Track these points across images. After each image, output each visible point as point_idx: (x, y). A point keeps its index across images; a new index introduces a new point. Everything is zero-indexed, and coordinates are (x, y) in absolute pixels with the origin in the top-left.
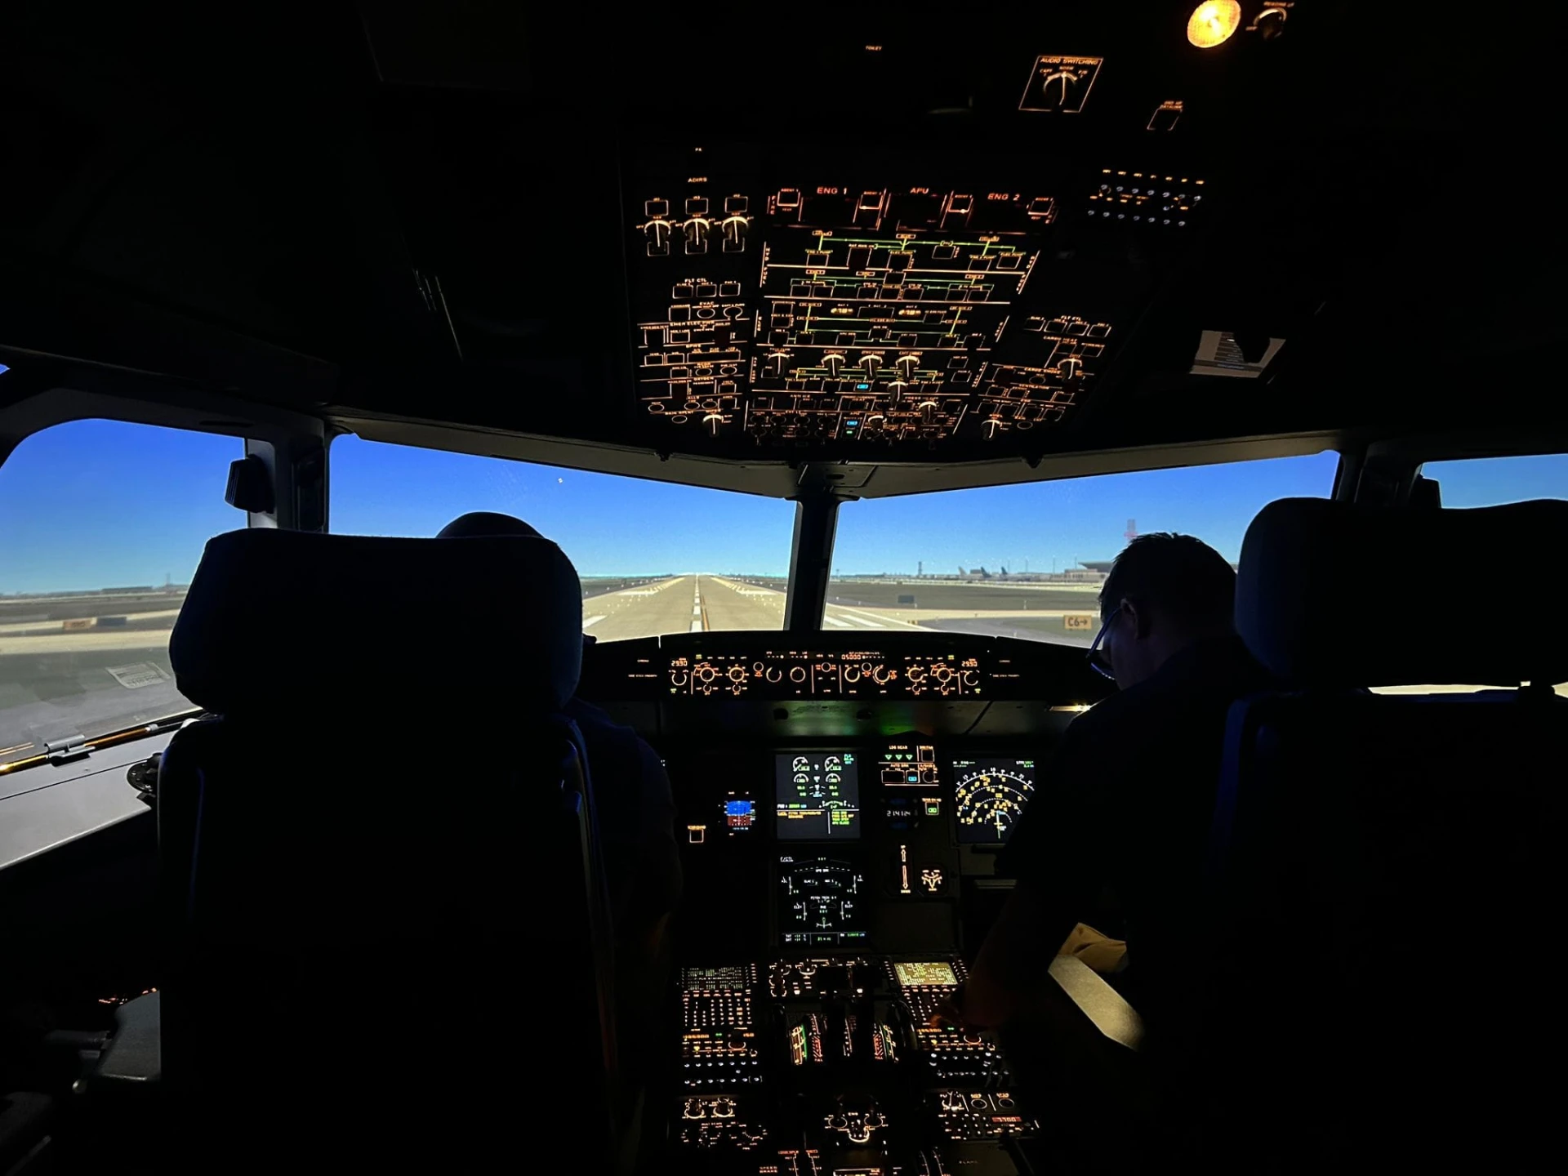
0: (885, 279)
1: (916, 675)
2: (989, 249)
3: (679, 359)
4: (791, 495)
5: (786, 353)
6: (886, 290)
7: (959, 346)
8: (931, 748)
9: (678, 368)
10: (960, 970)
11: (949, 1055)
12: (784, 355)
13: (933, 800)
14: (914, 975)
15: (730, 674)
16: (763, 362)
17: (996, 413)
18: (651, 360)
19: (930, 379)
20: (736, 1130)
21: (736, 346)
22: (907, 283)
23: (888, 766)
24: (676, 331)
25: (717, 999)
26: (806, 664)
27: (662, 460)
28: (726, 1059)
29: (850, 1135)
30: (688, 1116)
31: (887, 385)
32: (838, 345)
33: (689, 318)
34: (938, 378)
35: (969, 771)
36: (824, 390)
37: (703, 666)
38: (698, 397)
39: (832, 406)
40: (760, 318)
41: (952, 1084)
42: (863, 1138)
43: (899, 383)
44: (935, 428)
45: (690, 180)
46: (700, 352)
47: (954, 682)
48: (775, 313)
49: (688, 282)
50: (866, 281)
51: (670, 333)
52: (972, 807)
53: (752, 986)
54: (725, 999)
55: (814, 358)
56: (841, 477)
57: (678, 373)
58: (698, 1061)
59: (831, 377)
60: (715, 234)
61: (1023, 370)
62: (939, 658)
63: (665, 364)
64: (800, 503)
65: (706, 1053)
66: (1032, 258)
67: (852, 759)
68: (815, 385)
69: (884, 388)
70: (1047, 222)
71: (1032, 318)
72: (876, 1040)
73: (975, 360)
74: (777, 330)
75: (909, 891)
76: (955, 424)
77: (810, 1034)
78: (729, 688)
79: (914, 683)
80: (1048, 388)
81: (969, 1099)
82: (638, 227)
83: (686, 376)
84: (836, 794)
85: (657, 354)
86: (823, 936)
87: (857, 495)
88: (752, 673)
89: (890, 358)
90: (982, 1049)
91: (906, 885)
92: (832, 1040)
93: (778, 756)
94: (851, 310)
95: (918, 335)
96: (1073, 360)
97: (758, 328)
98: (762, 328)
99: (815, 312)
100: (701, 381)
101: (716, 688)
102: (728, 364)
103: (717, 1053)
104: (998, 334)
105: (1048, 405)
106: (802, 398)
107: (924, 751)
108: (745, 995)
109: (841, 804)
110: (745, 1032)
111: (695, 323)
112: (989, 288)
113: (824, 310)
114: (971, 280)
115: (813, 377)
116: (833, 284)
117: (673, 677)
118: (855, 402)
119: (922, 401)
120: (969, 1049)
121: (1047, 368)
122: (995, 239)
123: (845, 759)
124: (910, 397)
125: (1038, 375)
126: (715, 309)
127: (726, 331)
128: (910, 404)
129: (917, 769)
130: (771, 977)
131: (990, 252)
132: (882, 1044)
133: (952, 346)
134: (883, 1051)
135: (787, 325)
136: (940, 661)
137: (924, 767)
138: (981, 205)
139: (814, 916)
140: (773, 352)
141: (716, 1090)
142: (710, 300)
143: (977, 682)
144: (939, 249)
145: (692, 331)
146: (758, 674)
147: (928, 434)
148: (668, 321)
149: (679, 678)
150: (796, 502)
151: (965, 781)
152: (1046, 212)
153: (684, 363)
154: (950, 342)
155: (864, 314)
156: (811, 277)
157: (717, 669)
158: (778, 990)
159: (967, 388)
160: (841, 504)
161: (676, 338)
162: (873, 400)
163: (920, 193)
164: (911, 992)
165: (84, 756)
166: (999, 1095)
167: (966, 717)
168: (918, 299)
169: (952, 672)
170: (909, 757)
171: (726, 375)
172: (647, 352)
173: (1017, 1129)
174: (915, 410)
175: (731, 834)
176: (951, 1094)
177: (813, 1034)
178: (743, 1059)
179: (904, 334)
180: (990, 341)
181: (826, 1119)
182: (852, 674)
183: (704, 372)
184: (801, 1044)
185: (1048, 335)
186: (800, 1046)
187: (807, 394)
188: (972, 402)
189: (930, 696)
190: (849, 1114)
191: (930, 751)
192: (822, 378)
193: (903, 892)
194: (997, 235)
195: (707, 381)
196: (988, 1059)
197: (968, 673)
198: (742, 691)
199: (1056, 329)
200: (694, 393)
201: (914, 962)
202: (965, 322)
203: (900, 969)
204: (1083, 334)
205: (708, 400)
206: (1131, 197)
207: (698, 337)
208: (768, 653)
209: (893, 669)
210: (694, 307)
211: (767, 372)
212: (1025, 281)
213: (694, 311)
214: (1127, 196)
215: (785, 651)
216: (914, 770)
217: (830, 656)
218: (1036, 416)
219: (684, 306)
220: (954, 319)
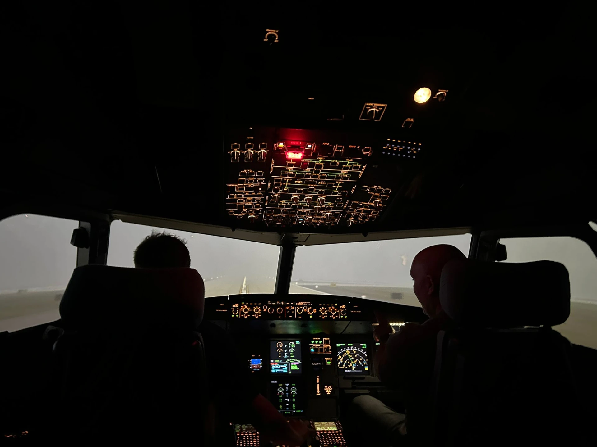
0: (313, 172)
1: (323, 311)
2: (349, 163)
3: (241, 196)
4: (278, 244)
5: (279, 195)
6: (314, 176)
7: (339, 195)
8: (329, 339)
9: (240, 199)
10: (339, 425)
12: (278, 196)
13: (329, 359)
14: (321, 427)
15: (254, 310)
16: (270, 198)
17: (352, 217)
18: (230, 197)
19: (329, 205)
21: (261, 192)
22: (321, 173)
23: (313, 346)
24: (240, 187)
25: (246, 436)
26: (283, 307)
27: (233, 231)
31: (314, 207)
32: (297, 193)
33: (245, 183)
34: (332, 205)
35: (342, 347)
36: (292, 208)
37: (244, 307)
38: (247, 209)
39: (294, 214)
40: (270, 183)
43: (318, 206)
44: (331, 222)
45: (247, 138)
46: (248, 194)
47: (337, 314)
48: (275, 182)
49: (245, 171)
50: (307, 172)
51: (238, 188)
52: (343, 363)
54: (249, 436)
55: (288, 197)
56: (297, 238)
57: (239, 201)
59: (294, 203)
60: (255, 155)
61: (361, 203)
62: (332, 305)
63: (235, 198)
64: (282, 247)
66: (364, 166)
67: (299, 343)
68: (289, 206)
69: (313, 208)
70: (369, 155)
71: (364, 186)
73: (345, 200)
74: (276, 188)
75: (319, 394)
76: (337, 221)
78: (254, 315)
79: (322, 314)
80: (370, 210)
82: (229, 152)
83: (243, 202)
84: (293, 356)
85: (233, 195)
86: (287, 412)
87: (303, 244)
88: (263, 310)
89: (315, 198)
91: (318, 391)
93: (271, 342)
94: (302, 182)
95: (325, 190)
96: (378, 201)
97: (269, 187)
98: (270, 186)
99: (289, 182)
100: (248, 204)
101: (249, 315)
102: (258, 198)
104: (353, 191)
105: (370, 215)
106: (284, 210)
107: (326, 340)
108: (257, 435)
109: (295, 360)
111: (247, 184)
112: (349, 176)
113: (293, 181)
114: (343, 173)
115: (288, 203)
116: (296, 173)
117: (233, 311)
118: (303, 212)
119: (326, 213)
121: (369, 203)
122: (351, 160)
123: (296, 343)
124: (322, 211)
125: (366, 205)
126: (254, 180)
127: (258, 187)
128: (322, 213)
129: (323, 347)
131: (350, 164)
133: (336, 194)
135: (279, 186)
136: (332, 306)
137: (326, 346)
138: (347, 149)
140: (274, 195)
142: (253, 177)
143: (345, 314)
144: (332, 163)
145: (246, 187)
146: (265, 310)
147: (328, 224)
148: (237, 183)
149: (235, 312)
150: (280, 246)
151: (341, 351)
152: (369, 152)
153: (242, 198)
154: (336, 193)
155: (307, 183)
156: (288, 170)
157: (250, 308)
159: (342, 209)
160: (297, 247)
161: (240, 189)
162: (309, 212)
163: (326, 145)
164: (320, 433)
167: (341, 327)
168: (325, 179)
169: (336, 310)
170: (320, 342)
171: (257, 202)
172: (229, 194)
174: (323, 216)
175: (253, 372)
179: (320, 190)
180: (350, 193)
182: (300, 311)
183: (249, 201)
185: (369, 192)
187: (286, 209)
188: (344, 213)
189: (329, 319)
192: (291, 204)
193: (317, 394)
194: (352, 159)
195: (250, 204)
197: (342, 311)
198: (259, 317)
199: (372, 190)
200: (245, 208)
201: (321, 421)
202: (341, 187)
204: (382, 192)
205: (250, 210)
206: (397, 148)
207: (247, 189)
208: (269, 302)
209: (315, 309)
210: (247, 179)
211: (272, 202)
212: (361, 174)
213: (247, 181)
214: (396, 148)
215: (275, 302)
216: (322, 347)
217: (292, 303)
218: (366, 219)
219: (243, 179)
220: (337, 185)
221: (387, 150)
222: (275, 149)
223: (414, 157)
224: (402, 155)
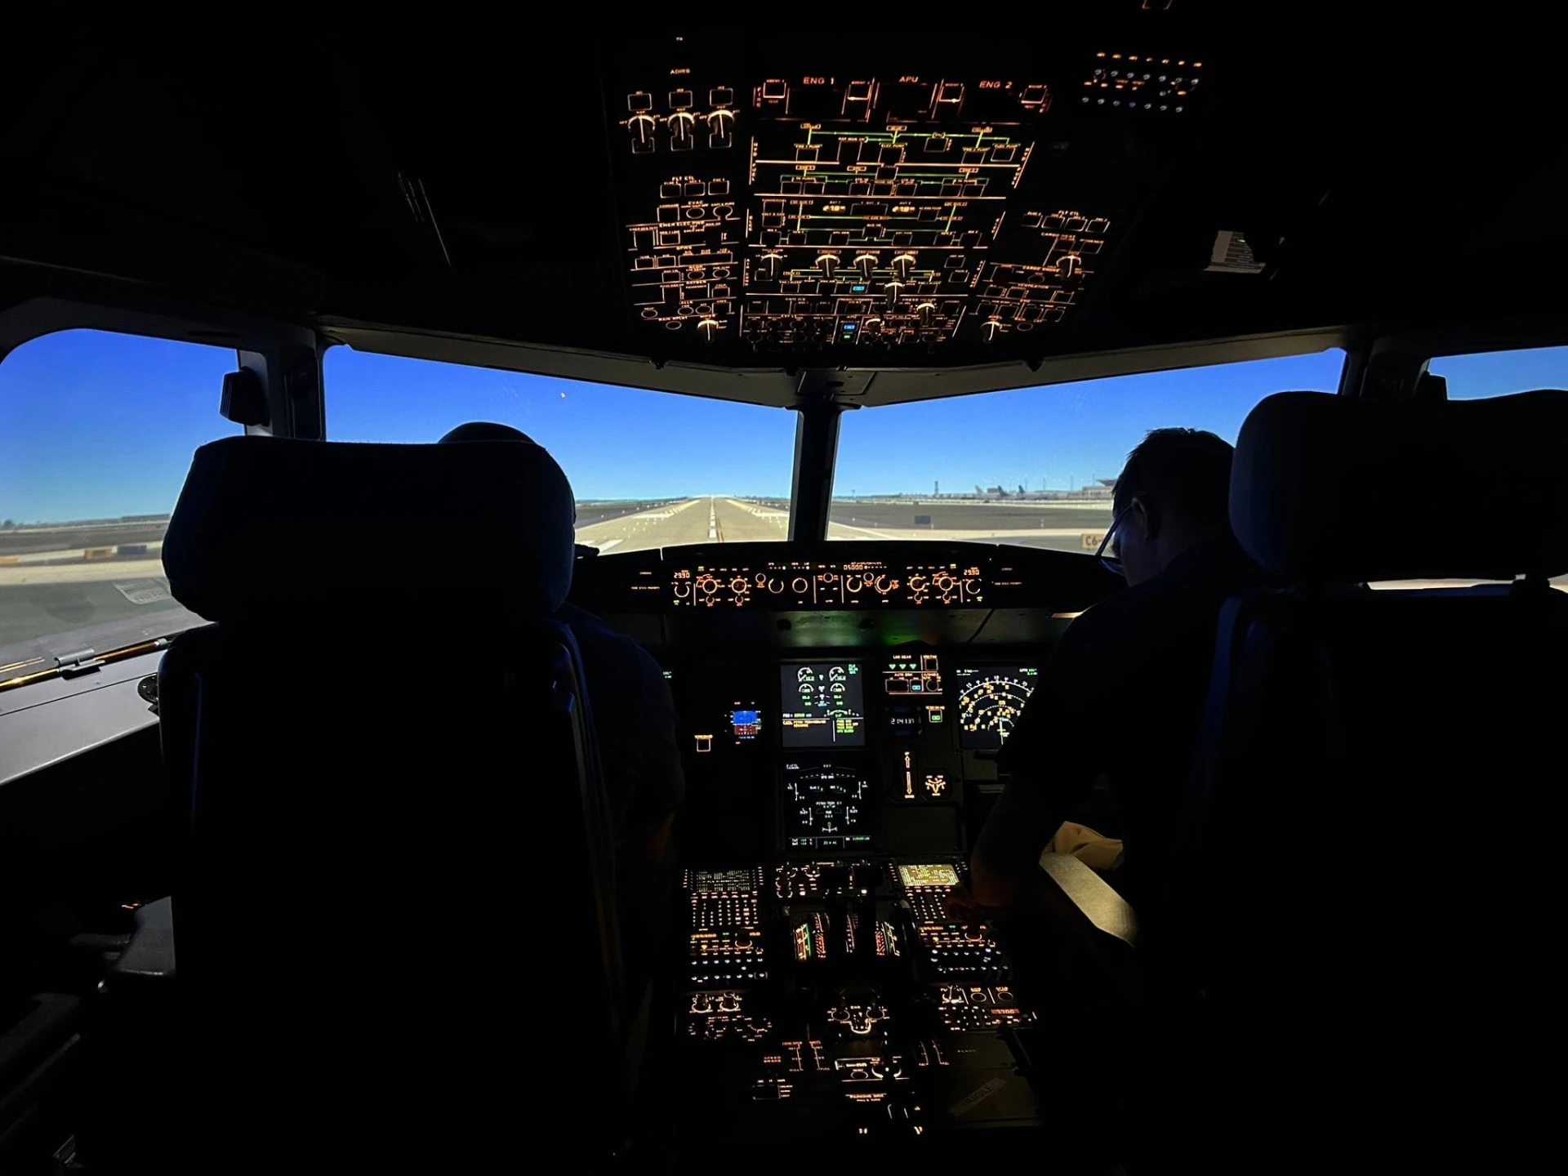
0: (876, 175)
1: (918, 584)
2: (982, 141)
3: (670, 262)
4: (791, 405)
5: (779, 254)
6: (879, 186)
7: (955, 244)
8: (935, 657)
9: (670, 271)
11: (950, 951)
12: (777, 256)
13: (937, 708)
14: (917, 877)
15: (732, 586)
16: (756, 263)
17: (995, 315)
18: (642, 264)
19: (927, 280)
20: (740, 1023)
21: (728, 247)
22: (899, 178)
23: (892, 675)
24: (666, 233)
25: (724, 900)
26: (808, 575)
27: (658, 368)
28: (732, 957)
29: (852, 1028)
30: (695, 1011)
31: (884, 286)
32: (832, 244)
33: (679, 219)
34: (935, 279)
35: (972, 679)
36: (819, 293)
37: (705, 578)
38: (691, 302)
39: (827, 310)
40: (751, 218)
41: (952, 978)
42: (864, 1030)
43: (895, 284)
44: (934, 331)
45: (672, 72)
46: (691, 254)
47: (956, 590)
48: (766, 211)
49: (675, 181)
50: (858, 177)
51: (659, 235)
52: (975, 715)
53: (759, 889)
54: (733, 900)
55: (808, 258)
56: (841, 384)
57: (670, 277)
58: (705, 958)
59: (825, 278)
60: (700, 128)
61: (1021, 269)
62: (941, 567)
63: (656, 267)
64: (801, 413)
65: (713, 952)
66: (1027, 149)
67: (857, 669)
68: (810, 288)
69: (880, 290)
70: (1041, 111)
71: (1029, 213)
72: (877, 937)
73: (972, 259)
74: (769, 230)
75: (913, 797)
76: (954, 326)
77: (814, 932)
78: (732, 600)
79: (916, 592)
80: (1047, 287)
81: (969, 993)
82: (622, 123)
83: (678, 280)
84: (841, 703)
85: (648, 257)
86: (828, 840)
87: (858, 403)
88: (755, 584)
89: (886, 258)
90: (982, 945)
91: (909, 790)
92: (835, 937)
93: (782, 667)
94: (843, 208)
95: (913, 233)
96: (1072, 258)
97: (749, 228)
98: (753, 227)
99: (807, 210)
100: (693, 285)
101: (719, 600)
102: (720, 266)
103: (725, 951)
104: (995, 231)
105: (1048, 305)
106: (797, 301)
107: (928, 660)
108: (752, 897)
109: (846, 713)
110: (751, 931)
111: (685, 223)
112: (984, 182)
113: (816, 208)
114: (965, 173)
115: (807, 279)
116: (824, 180)
117: (675, 589)
118: (851, 304)
119: (920, 303)
120: (969, 945)
121: (1046, 266)
122: (988, 130)
123: (850, 669)
124: (908, 299)
125: (1037, 274)
126: (704, 208)
127: (716, 232)
128: (908, 306)
129: (920, 678)
130: (778, 879)
131: (984, 143)
132: (884, 941)
133: (948, 244)
134: (885, 947)
135: (779, 225)
136: (942, 570)
137: (927, 676)
138: (973, 94)
139: (820, 820)
140: (766, 253)
141: (722, 986)
142: (699, 199)
143: (979, 590)
144: (931, 141)
145: (682, 233)
146: (761, 585)
147: (928, 337)
148: (657, 222)
149: (682, 591)
150: (797, 412)
151: (969, 689)
152: (1040, 100)
153: (675, 266)
154: (946, 240)
155: (860, 211)
156: (801, 172)
157: (719, 581)
158: (784, 891)
159: (965, 288)
160: (843, 413)
161: (666, 239)
162: (870, 302)
163: (910, 81)
164: (914, 892)
165: (95, 669)
166: (998, 989)
167: (968, 625)
168: (911, 195)
169: (954, 581)
170: (913, 666)
171: (719, 279)
172: (636, 255)
173: (1015, 1020)
174: (912, 313)
175: (738, 743)
176: (951, 988)
177: (817, 932)
178: (749, 956)
179: (899, 232)
180: (987, 239)
181: (829, 1012)
182: (854, 585)
183: (696, 275)
184: (804, 939)
185: (1046, 231)
186: (803, 941)
187: (802, 297)
188: (971, 303)
189: (932, 604)
190: (852, 1007)
191: (934, 660)
192: (817, 280)
193: (906, 797)
194: (990, 126)
195: (699, 284)
196: (988, 955)
197: (970, 581)
198: (745, 602)
199: (1054, 225)
200: (687, 298)
201: (917, 864)
202: (960, 218)
203: (904, 870)
204: (1081, 230)
205: (702, 305)
206: (1126, 82)
207: (688, 239)
208: (770, 564)
209: (895, 579)
210: (683, 207)
211: (760, 275)
212: (1020, 174)
213: (683, 211)
214: (1122, 81)
215: (788, 562)
216: (917, 679)
217: (832, 566)
218: (1036, 318)
219: (672, 206)
220: (949, 215)
221: (1095, 91)
222: (758, 105)
223: (1180, 109)
224: (1140, 106)
